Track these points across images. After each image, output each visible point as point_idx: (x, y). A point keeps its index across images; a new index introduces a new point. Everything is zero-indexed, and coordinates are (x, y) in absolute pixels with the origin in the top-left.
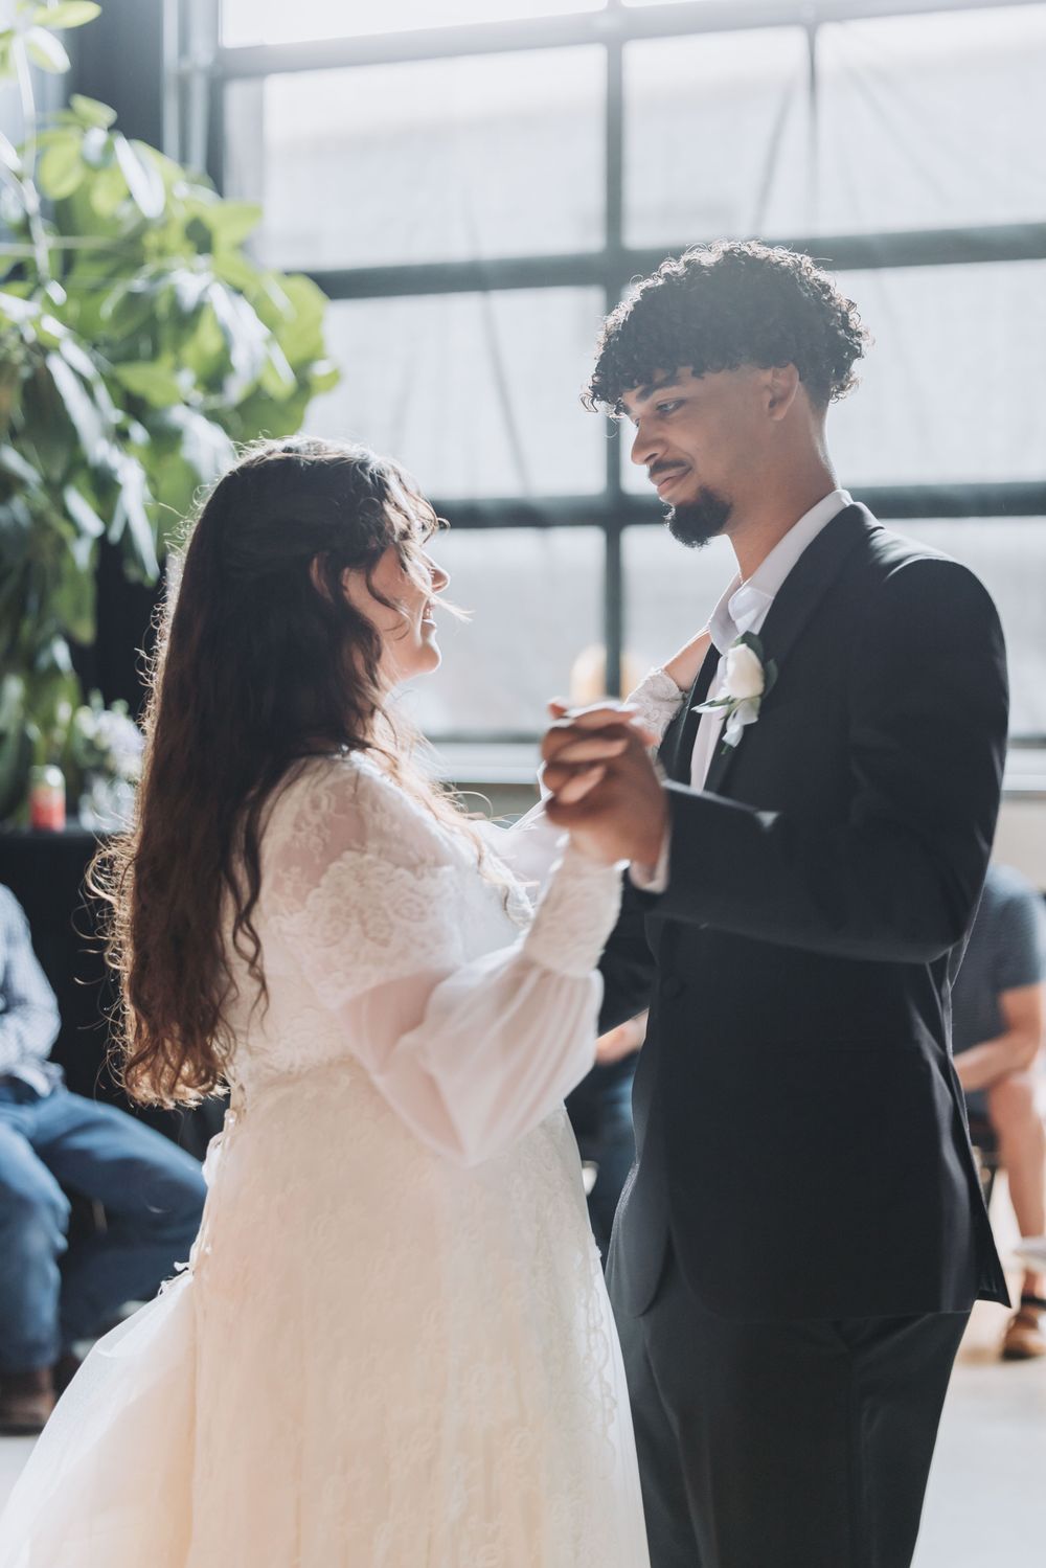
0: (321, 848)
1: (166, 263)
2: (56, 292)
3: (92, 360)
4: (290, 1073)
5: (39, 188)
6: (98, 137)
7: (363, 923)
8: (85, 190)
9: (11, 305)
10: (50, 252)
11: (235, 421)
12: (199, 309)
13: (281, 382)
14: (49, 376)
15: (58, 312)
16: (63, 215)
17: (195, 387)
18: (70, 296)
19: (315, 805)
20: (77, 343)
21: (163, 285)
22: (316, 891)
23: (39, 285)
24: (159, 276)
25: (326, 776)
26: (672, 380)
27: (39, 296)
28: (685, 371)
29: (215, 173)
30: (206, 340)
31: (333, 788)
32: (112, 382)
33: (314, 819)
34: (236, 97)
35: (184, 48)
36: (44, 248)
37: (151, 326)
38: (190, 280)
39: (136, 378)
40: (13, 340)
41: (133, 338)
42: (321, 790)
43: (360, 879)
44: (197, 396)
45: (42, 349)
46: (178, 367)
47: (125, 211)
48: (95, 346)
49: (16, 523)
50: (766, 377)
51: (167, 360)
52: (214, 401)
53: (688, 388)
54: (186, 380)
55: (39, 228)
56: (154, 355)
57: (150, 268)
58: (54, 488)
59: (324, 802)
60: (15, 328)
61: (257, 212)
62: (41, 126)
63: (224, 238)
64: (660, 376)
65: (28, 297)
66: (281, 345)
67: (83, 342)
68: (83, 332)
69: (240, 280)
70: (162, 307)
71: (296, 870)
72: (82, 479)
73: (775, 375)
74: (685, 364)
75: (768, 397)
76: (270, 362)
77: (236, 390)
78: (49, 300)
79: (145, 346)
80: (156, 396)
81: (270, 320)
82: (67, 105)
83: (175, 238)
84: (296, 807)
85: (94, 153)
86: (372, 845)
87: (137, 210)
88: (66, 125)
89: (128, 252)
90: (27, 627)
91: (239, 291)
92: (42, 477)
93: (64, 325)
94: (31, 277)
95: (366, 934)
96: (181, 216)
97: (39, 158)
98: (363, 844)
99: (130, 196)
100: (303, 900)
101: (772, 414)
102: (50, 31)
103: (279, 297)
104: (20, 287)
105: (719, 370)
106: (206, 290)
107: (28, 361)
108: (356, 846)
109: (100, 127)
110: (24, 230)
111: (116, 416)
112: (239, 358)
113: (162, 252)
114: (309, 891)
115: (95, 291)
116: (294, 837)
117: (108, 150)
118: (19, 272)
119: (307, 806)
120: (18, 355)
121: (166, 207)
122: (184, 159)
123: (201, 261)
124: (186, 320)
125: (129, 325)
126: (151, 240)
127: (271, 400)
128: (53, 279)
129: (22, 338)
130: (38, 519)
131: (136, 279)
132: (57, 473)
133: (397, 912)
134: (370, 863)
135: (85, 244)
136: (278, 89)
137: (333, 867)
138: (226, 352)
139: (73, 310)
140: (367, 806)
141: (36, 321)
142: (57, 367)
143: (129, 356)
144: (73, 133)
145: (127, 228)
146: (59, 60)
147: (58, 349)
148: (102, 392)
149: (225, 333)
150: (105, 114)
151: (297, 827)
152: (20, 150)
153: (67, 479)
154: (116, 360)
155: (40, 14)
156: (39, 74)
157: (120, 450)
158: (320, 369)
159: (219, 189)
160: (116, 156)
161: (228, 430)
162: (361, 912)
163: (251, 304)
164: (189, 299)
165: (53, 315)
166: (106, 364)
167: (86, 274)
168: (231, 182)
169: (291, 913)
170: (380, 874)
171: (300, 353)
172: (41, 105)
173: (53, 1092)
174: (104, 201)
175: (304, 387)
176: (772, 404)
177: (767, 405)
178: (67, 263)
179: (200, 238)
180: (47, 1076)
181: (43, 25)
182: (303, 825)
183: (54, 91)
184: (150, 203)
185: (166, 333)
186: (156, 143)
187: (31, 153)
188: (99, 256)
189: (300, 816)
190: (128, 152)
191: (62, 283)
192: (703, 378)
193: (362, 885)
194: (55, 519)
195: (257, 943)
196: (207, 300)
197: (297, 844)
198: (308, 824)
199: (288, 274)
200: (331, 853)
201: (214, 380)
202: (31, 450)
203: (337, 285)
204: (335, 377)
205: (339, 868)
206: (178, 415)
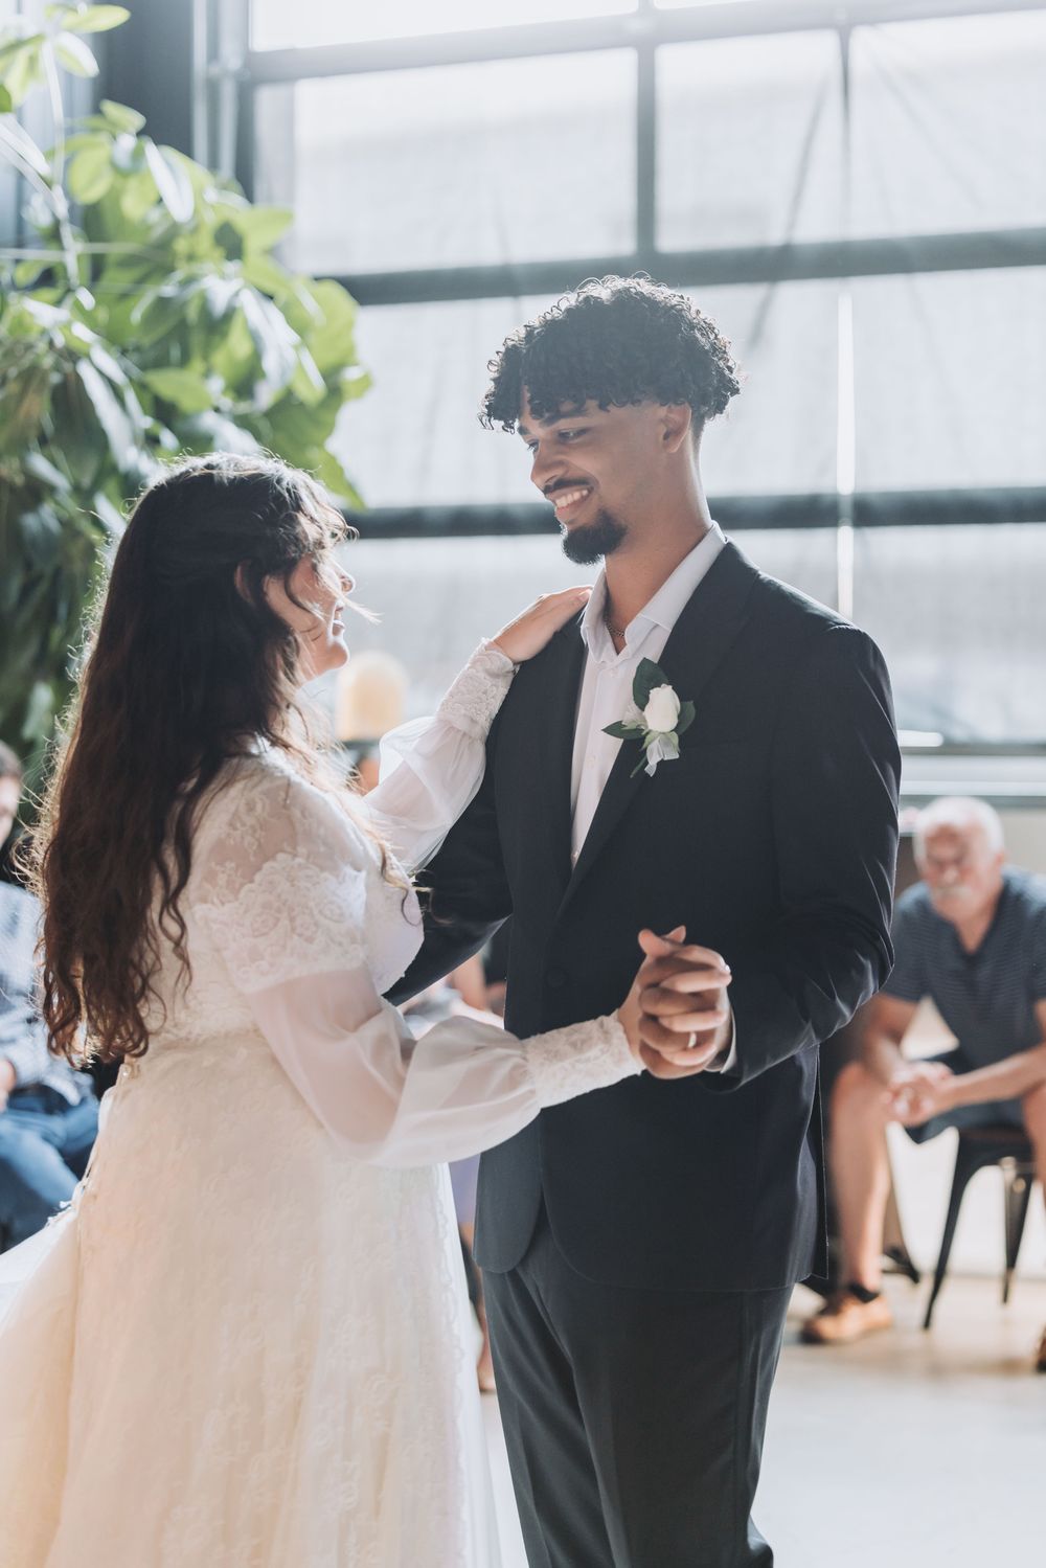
0: (255, 848)
1: (195, 268)
2: (86, 298)
3: (120, 366)
4: (188, 1039)
5: (68, 194)
6: (127, 142)
7: (292, 920)
8: (114, 195)
9: (40, 312)
10: (79, 258)
11: (264, 426)
12: (229, 314)
13: (312, 388)
14: (79, 380)
15: (88, 317)
16: (92, 220)
17: (224, 392)
18: (98, 303)
19: (251, 808)
20: (107, 350)
21: (194, 289)
22: (249, 886)
23: (69, 290)
24: (189, 281)
25: (260, 781)
26: (579, 411)
27: (69, 301)
28: (592, 404)
29: (245, 179)
30: (237, 345)
31: (266, 793)
32: (141, 388)
33: (250, 821)
34: (267, 102)
35: (214, 54)
36: (73, 254)
37: (181, 330)
38: (220, 286)
39: (166, 383)
40: (42, 346)
41: (162, 343)
42: (256, 794)
43: (292, 880)
44: (227, 402)
45: (72, 355)
46: (207, 374)
47: (154, 216)
48: (124, 352)
49: (46, 529)
50: (662, 412)
51: (197, 365)
52: (244, 407)
53: (594, 418)
54: (216, 385)
55: (67, 232)
56: (184, 361)
57: (179, 275)
58: (84, 495)
59: (259, 807)
60: (44, 332)
61: (288, 217)
62: (70, 131)
63: (254, 243)
64: (567, 406)
65: (58, 303)
66: (310, 351)
67: (113, 349)
68: (113, 338)
69: (270, 287)
70: (192, 313)
71: (230, 865)
72: (112, 485)
73: (670, 411)
74: (591, 398)
75: (663, 430)
76: (300, 366)
77: (266, 395)
78: (78, 306)
79: (175, 353)
80: (186, 403)
81: (301, 327)
82: (97, 111)
83: (205, 243)
84: (233, 808)
85: (123, 158)
86: (301, 850)
87: (167, 214)
88: (95, 130)
89: (157, 258)
90: (57, 634)
91: (270, 297)
92: (71, 484)
93: (95, 332)
94: (61, 283)
95: (293, 930)
96: (211, 220)
97: (68, 163)
98: (295, 848)
99: (160, 200)
100: (236, 892)
101: (666, 446)
102: (79, 36)
103: (310, 301)
104: (49, 294)
105: (623, 404)
106: (237, 294)
107: (57, 368)
108: (289, 849)
109: (130, 133)
110: (54, 236)
111: (147, 422)
112: (270, 363)
113: (191, 257)
114: (242, 885)
115: (124, 296)
116: (229, 835)
117: (138, 155)
118: (48, 278)
119: (243, 808)
120: (48, 361)
121: (196, 211)
122: (213, 165)
123: (232, 267)
124: (216, 325)
125: (161, 330)
126: (181, 246)
127: (302, 405)
128: (81, 285)
129: (51, 344)
130: (67, 524)
131: (167, 285)
132: (86, 481)
133: (321, 912)
134: (300, 865)
135: (115, 249)
136: (308, 93)
137: (267, 866)
138: (257, 356)
139: (102, 315)
140: (297, 813)
141: (67, 326)
142: (86, 371)
143: (160, 362)
144: (103, 138)
145: (157, 233)
146: (88, 65)
147: (88, 357)
148: (131, 398)
149: (255, 338)
150: (136, 120)
151: (231, 825)
152: (49, 155)
153: (97, 485)
154: (144, 367)
155: (69, 19)
156: (68, 79)
157: (149, 457)
158: (351, 374)
159: (249, 195)
160: (146, 160)
161: (258, 437)
162: (291, 909)
163: (280, 309)
164: (219, 306)
165: (83, 322)
166: (136, 372)
167: (116, 280)
168: (260, 188)
169: (223, 903)
170: (307, 876)
171: (331, 358)
172: (69, 111)
173: (83, 1101)
174: (134, 206)
175: (335, 393)
176: (666, 437)
177: (661, 437)
178: (97, 268)
179: (230, 244)
180: (78, 1086)
181: (71, 30)
182: (238, 825)
183: (83, 96)
184: (180, 208)
185: (196, 339)
186: (186, 149)
187: (60, 158)
188: (128, 262)
189: (236, 814)
190: (157, 157)
191: (91, 290)
192: (608, 411)
193: (293, 886)
194: (85, 526)
195: (183, 926)
196: (238, 305)
197: (232, 842)
198: (244, 825)
199: (318, 279)
200: (266, 854)
201: (244, 385)
202: (59, 456)
203: (368, 290)
204: (366, 383)
205: (272, 867)
206: (209, 421)
